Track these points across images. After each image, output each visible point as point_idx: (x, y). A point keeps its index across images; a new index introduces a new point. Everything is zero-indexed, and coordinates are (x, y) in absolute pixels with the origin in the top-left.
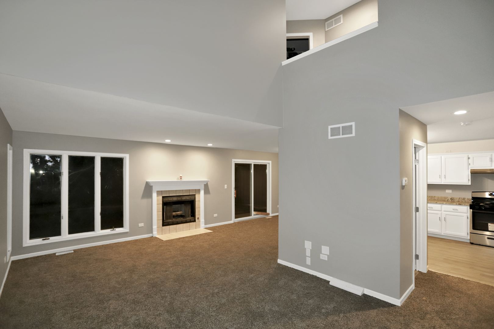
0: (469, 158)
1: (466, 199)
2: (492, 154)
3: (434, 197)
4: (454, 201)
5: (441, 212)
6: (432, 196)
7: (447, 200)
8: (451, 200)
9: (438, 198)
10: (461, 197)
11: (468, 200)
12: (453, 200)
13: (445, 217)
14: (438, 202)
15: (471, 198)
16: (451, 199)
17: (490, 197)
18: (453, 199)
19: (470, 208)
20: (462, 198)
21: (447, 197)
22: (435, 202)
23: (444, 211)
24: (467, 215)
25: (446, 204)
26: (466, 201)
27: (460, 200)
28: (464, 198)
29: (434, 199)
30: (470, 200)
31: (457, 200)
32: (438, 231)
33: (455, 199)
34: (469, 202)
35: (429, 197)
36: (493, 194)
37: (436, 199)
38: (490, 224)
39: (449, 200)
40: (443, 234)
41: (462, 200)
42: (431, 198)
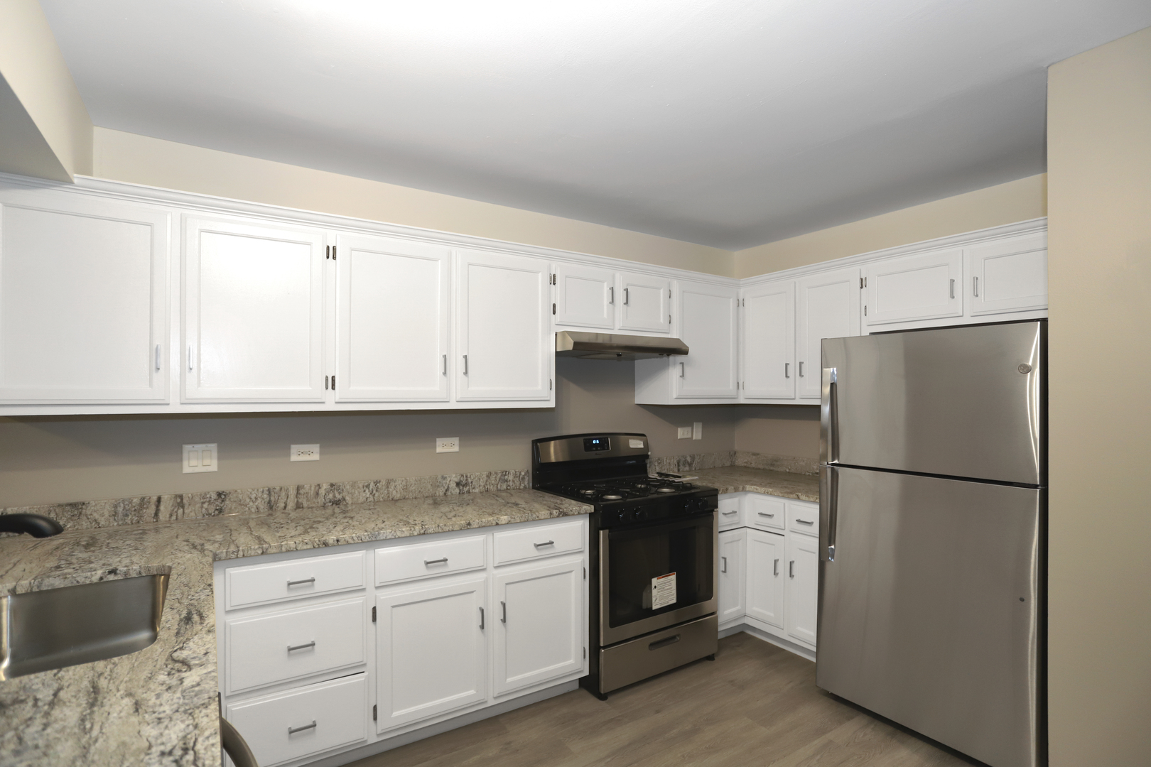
1: (511, 477)
3: (388, 483)
4: (468, 492)
5: (481, 577)
6: (376, 483)
7: (441, 492)
8: (457, 491)
9: (405, 488)
10: (493, 471)
11: (516, 480)
12: (466, 489)
13: (506, 599)
14: (476, 522)
16: (458, 484)
17: (588, 456)
18: (466, 485)
20: (496, 473)
21: (444, 478)
22: (462, 522)
23: (495, 567)
24: (584, 561)
26: (511, 483)
27: (491, 487)
28: (505, 473)
29: (388, 493)
30: (523, 478)
31: (481, 488)
32: (472, 692)
33: (474, 483)
34: (519, 489)
35: (362, 490)
36: (594, 442)
37: (394, 492)
38: (656, 579)
39: (449, 494)
40: (492, 702)
41: (498, 480)
42: (374, 492)
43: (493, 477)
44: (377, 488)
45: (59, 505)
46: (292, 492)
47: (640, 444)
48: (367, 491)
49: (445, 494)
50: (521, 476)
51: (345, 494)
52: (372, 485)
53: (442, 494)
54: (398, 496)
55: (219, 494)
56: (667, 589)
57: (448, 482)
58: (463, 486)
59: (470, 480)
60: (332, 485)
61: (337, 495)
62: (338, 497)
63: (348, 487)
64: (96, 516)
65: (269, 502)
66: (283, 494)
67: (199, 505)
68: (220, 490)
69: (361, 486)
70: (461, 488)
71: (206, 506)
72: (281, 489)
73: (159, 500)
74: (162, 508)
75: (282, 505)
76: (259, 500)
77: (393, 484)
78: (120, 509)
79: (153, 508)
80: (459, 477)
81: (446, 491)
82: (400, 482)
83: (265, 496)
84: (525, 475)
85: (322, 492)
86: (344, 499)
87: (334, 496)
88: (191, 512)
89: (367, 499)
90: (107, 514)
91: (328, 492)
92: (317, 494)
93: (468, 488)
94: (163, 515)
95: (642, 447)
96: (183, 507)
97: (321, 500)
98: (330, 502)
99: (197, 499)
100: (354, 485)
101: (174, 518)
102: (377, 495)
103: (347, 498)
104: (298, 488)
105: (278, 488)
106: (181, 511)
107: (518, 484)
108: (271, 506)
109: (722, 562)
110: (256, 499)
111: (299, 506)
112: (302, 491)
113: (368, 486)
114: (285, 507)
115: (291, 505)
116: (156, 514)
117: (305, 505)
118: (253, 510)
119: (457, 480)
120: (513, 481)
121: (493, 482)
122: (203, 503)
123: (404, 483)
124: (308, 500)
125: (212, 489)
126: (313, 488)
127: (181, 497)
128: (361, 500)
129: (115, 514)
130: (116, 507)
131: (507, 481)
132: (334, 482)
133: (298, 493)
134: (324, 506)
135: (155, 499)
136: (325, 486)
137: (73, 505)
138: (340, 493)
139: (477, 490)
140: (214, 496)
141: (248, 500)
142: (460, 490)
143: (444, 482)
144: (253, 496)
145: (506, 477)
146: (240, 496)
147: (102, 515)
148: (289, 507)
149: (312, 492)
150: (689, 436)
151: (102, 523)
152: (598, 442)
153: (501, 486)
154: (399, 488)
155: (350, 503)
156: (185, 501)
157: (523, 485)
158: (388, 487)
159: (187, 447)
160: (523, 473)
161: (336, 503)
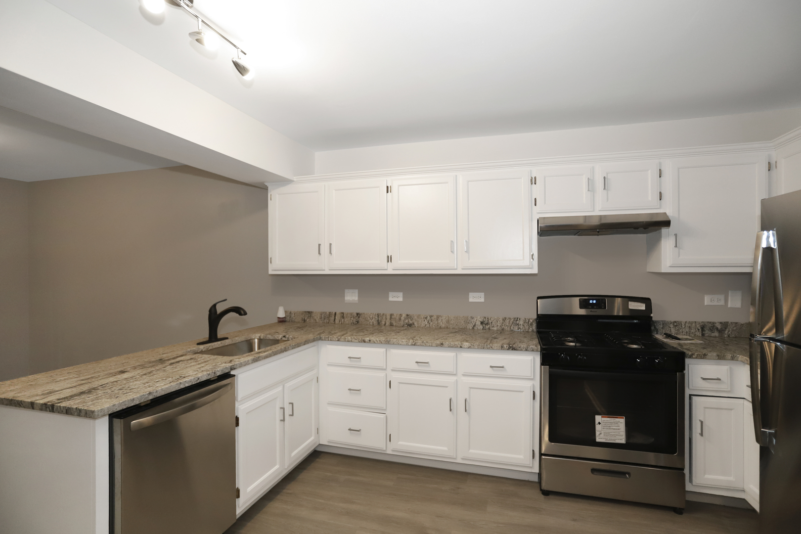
0: (534, 181)
1: (521, 322)
2: (593, 167)
3: (438, 317)
4: (489, 329)
5: (453, 378)
6: (431, 316)
7: (470, 326)
8: (481, 327)
9: (448, 322)
10: (507, 317)
11: (526, 325)
12: (487, 327)
13: (467, 397)
14: (446, 343)
15: (535, 317)
16: (482, 323)
17: (582, 312)
18: (487, 324)
19: (543, 363)
20: (510, 318)
21: (472, 318)
22: (438, 342)
23: (463, 375)
24: (534, 386)
25: (469, 347)
26: (521, 327)
27: (506, 327)
28: (517, 319)
29: (438, 323)
30: (531, 324)
31: (498, 327)
32: (445, 449)
33: (493, 323)
34: (528, 332)
35: (423, 320)
36: (591, 302)
37: (441, 323)
38: (600, 416)
39: (476, 328)
40: (459, 461)
41: (511, 323)
42: (430, 322)
43: (507, 321)
44: (432, 319)
45: (305, 312)
46: (388, 317)
47: (642, 306)
48: (426, 321)
49: (473, 328)
50: (530, 323)
51: (414, 321)
52: (428, 318)
53: (471, 328)
54: (444, 325)
55: (357, 314)
56: (614, 429)
57: (475, 321)
58: (486, 324)
59: (490, 321)
60: (407, 315)
61: (410, 321)
62: (411, 322)
63: (415, 317)
64: (315, 318)
65: (378, 321)
66: (384, 317)
67: (349, 318)
68: (358, 312)
69: (422, 317)
70: (484, 325)
71: (352, 319)
72: (383, 314)
73: (335, 313)
74: (336, 317)
75: (384, 323)
76: (374, 319)
77: (440, 319)
78: (323, 316)
79: (333, 317)
80: (482, 318)
81: (474, 326)
82: (444, 317)
83: (376, 317)
84: (533, 321)
85: (402, 318)
86: (414, 324)
87: (409, 321)
88: (347, 321)
89: (426, 325)
90: (319, 317)
91: (405, 319)
92: (400, 319)
93: (489, 326)
94: (337, 321)
95: (644, 309)
96: (344, 318)
97: (402, 323)
98: (406, 324)
99: (349, 315)
100: (419, 316)
101: (341, 323)
102: (431, 323)
103: (415, 323)
104: (391, 315)
105: (382, 314)
106: (343, 320)
107: (527, 327)
108: (379, 323)
109: (699, 424)
110: (372, 318)
111: (391, 325)
112: (393, 317)
113: (426, 318)
114: (385, 324)
115: (388, 324)
116: (335, 320)
117: (394, 324)
118: (371, 324)
119: (481, 320)
120: (523, 325)
121: (507, 324)
122: (351, 317)
123: (447, 318)
124: (396, 322)
125: (355, 311)
126: (398, 316)
127: (343, 313)
128: (423, 325)
129: (321, 318)
130: (321, 315)
131: (518, 324)
132: (408, 314)
133: (391, 318)
134: (403, 326)
135: (334, 313)
136: (404, 316)
137: (309, 312)
138: (411, 320)
139: (495, 329)
140: (355, 315)
141: (369, 318)
142: (483, 327)
143: (472, 320)
144: (371, 317)
145: (518, 322)
146: (366, 316)
147: (317, 318)
148: (387, 325)
149: (398, 318)
150: (722, 303)
151: (317, 321)
152: (594, 302)
153: (513, 328)
154: (444, 321)
155: (417, 326)
156: (344, 315)
157: (531, 329)
158: (437, 320)
159: (346, 291)
160: (531, 321)
161: (410, 325)
